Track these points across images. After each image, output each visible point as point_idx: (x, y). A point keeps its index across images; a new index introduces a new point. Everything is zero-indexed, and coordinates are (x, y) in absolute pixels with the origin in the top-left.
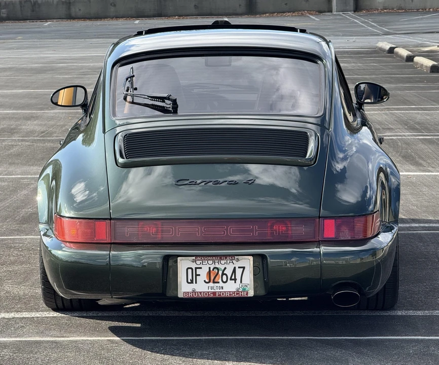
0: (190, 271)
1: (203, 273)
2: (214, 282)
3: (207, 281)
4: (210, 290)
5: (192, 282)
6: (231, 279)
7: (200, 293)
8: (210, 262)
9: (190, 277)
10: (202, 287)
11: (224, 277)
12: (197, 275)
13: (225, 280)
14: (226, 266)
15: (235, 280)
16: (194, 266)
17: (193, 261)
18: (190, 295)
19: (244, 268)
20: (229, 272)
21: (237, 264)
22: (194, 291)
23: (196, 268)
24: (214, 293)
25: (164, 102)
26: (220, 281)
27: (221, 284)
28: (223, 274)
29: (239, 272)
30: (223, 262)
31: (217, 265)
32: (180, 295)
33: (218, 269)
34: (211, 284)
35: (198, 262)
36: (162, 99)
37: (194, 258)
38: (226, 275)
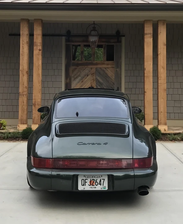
0: (83, 180)
1: (88, 181)
2: (92, 185)
3: (90, 185)
4: (91, 188)
5: (84, 185)
6: (99, 184)
8: (91, 177)
9: (83, 183)
10: (88, 188)
11: (97, 183)
12: (86, 182)
14: (97, 178)
15: (101, 184)
16: (85, 178)
19: (104, 179)
21: (102, 178)
23: (85, 180)
26: (95, 185)
29: (102, 181)
31: (94, 178)
33: (94, 180)
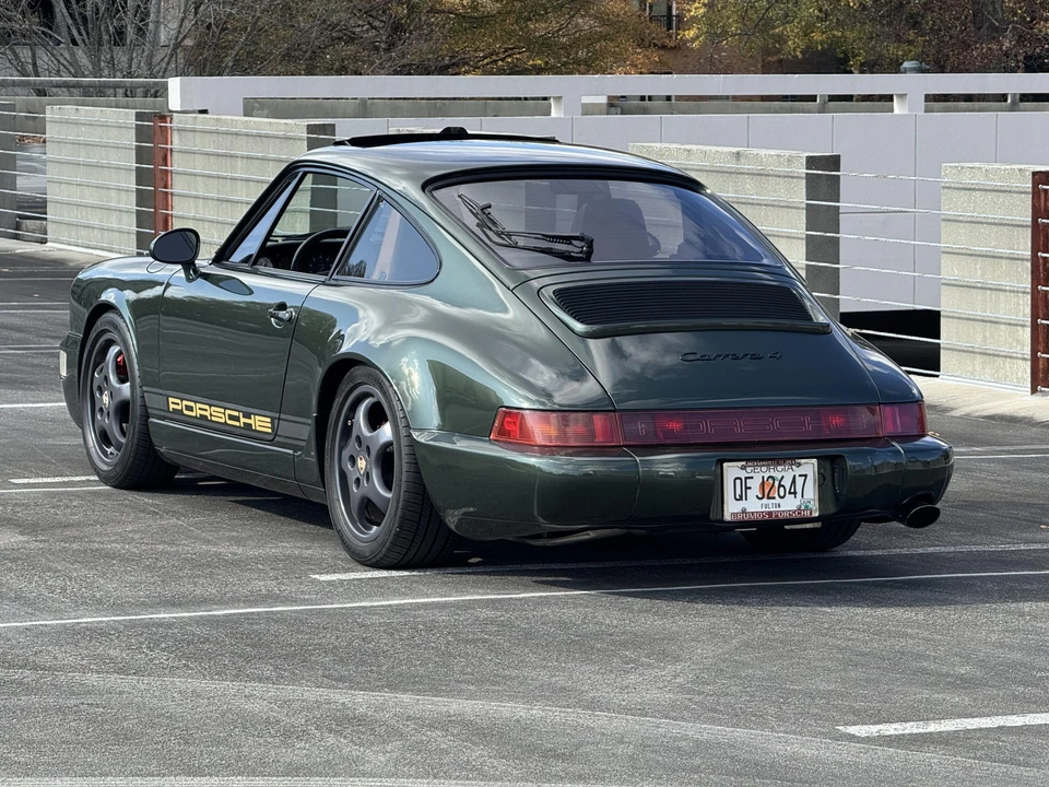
0: (738, 482)
1: (755, 484)
2: (769, 498)
3: (760, 496)
4: (764, 509)
5: (741, 499)
6: (790, 493)
7: (753, 513)
8: (764, 469)
9: (738, 492)
10: (754, 506)
11: (782, 489)
12: (747, 488)
13: (782, 494)
14: (783, 473)
15: (795, 493)
16: (743, 474)
17: (744, 468)
18: (740, 517)
19: (806, 476)
20: (787, 483)
21: (798, 471)
22: (744, 511)
23: (746, 478)
24: (770, 513)
25: (571, 244)
26: (776, 495)
27: (778, 500)
28: (780, 486)
29: (800, 481)
30: (780, 468)
31: (772, 473)
32: (727, 517)
33: (773, 479)
34: (765, 501)
35: (749, 469)
36: (568, 239)
37: (744, 463)
38: (783, 486)
